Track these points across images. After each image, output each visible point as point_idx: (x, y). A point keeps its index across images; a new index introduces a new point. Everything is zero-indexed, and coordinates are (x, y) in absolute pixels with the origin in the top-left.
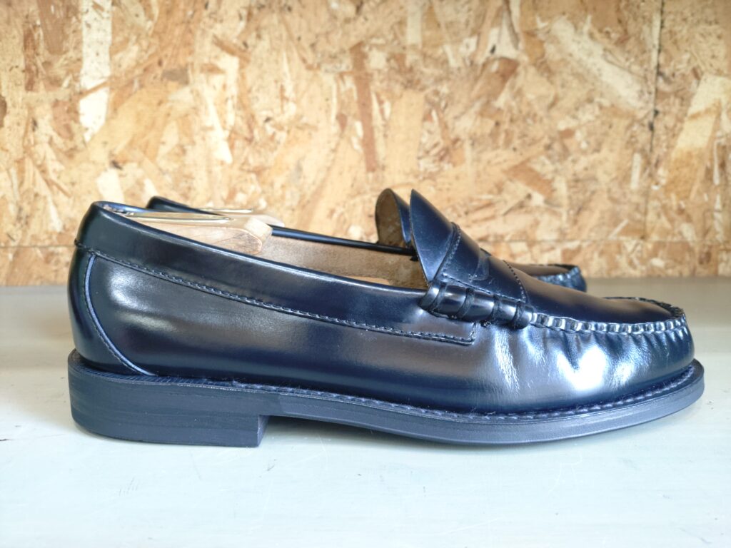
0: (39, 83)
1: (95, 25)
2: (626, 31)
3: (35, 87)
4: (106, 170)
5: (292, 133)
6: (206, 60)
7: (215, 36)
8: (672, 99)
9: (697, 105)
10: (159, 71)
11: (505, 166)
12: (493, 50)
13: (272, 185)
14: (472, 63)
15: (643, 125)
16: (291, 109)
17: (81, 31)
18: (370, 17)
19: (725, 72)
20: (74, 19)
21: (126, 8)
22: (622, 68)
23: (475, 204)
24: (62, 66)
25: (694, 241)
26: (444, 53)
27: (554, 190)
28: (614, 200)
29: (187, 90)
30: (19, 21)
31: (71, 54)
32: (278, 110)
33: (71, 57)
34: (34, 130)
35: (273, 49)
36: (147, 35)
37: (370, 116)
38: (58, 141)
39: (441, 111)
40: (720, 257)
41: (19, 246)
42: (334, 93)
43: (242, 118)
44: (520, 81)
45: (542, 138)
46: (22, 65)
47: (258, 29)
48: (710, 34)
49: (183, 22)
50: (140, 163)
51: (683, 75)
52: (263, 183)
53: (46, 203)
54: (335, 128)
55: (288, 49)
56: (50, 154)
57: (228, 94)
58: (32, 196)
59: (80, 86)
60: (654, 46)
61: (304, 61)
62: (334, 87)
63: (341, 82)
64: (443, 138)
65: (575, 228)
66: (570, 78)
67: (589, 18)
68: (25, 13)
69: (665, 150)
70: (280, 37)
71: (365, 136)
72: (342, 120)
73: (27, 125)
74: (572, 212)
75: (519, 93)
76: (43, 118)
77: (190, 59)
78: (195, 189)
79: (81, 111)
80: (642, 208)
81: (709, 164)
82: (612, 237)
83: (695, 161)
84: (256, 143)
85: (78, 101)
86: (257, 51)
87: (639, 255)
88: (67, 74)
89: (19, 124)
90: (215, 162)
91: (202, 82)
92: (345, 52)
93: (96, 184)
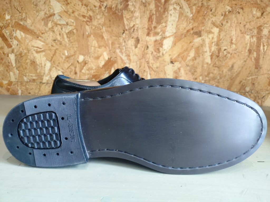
0: (151, 33)
1: (173, 15)
3: (150, 35)
4: (168, 64)
5: (232, 55)
6: (208, 29)
7: (212, 21)
10: (192, 32)
13: (223, 71)
16: (234, 46)
17: (168, 16)
20: (166, 13)
21: (184, 9)
24: (160, 28)
29: (200, 38)
30: (148, 12)
31: (164, 24)
32: (229, 47)
33: (163, 25)
34: (147, 49)
35: (231, 26)
36: (190, 19)
37: (260, 50)
38: (155, 53)
42: (249, 42)
43: (217, 49)
46: (147, 27)
47: (227, 19)
49: (203, 16)
50: (180, 62)
52: (220, 71)
53: (147, 74)
54: (247, 54)
55: (236, 26)
56: (151, 58)
58: (143, 71)
59: (165, 35)
61: (241, 31)
62: (249, 40)
63: (252, 39)
68: (151, 10)
71: (256, 57)
72: (250, 51)
73: (145, 47)
76: (151, 45)
77: (203, 28)
78: (196, 72)
79: (164, 44)
84: (220, 58)
85: (163, 40)
86: (226, 27)
88: (161, 31)
89: (142, 47)
90: (205, 63)
91: (205, 36)
92: (255, 28)
93: (164, 68)
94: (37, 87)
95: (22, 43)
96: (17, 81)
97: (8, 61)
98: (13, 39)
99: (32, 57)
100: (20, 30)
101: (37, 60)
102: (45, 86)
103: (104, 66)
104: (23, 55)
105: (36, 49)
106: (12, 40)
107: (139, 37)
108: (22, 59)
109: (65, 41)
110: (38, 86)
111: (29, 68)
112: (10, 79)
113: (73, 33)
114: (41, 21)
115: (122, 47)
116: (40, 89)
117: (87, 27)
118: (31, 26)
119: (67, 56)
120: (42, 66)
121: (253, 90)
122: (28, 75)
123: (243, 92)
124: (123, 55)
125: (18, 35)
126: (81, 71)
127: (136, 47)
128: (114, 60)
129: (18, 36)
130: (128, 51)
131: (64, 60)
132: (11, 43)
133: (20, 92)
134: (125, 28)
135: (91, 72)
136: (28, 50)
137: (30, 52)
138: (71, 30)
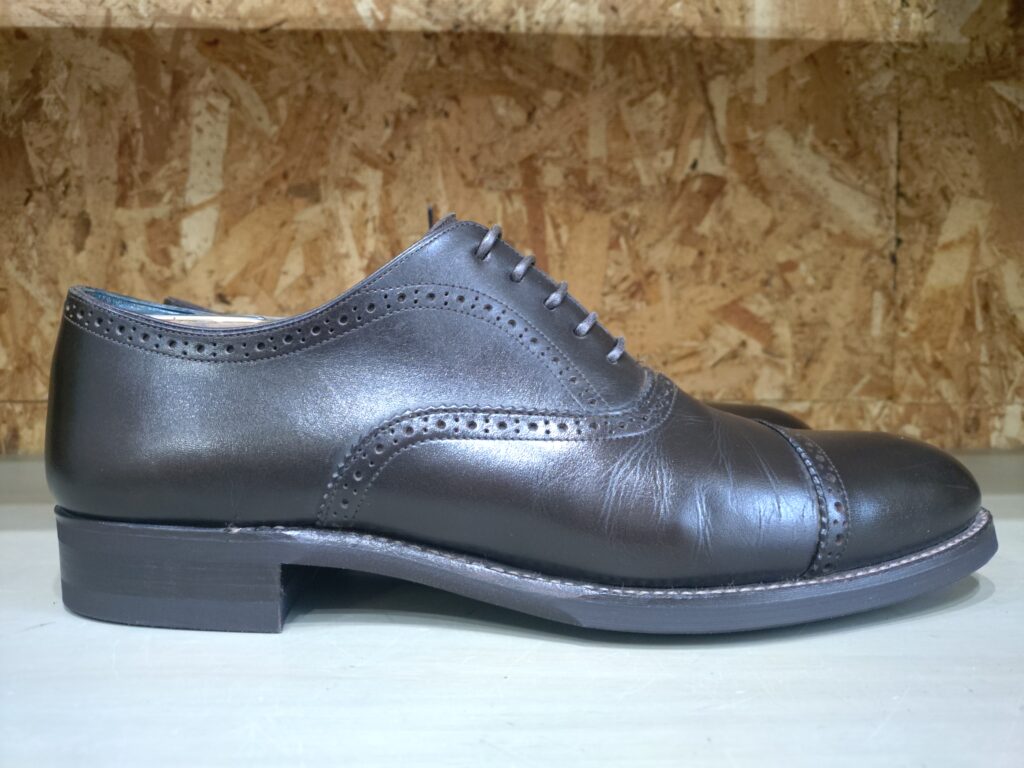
2: (856, 144)
8: (917, 225)
9: (949, 232)
11: (712, 306)
12: (694, 165)
14: (669, 180)
15: (883, 257)
18: (544, 124)
19: (981, 193)
22: (855, 188)
23: (675, 352)
25: (956, 403)
26: (634, 168)
27: (774, 337)
28: (851, 350)
39: (630, 237)
40: (990, 424)
44: (728, 202)
45: (757, 272)
48: (959, 148)
51: (930, 197)
57: (368, 215)
60: (892, 162)
64: (634, 270)
65: (804, 384)
66: (791, 199)
67: (811, 128)
69: (912, 287)
70: (435, 147)
74: (798, 364)
75: (726, 217)
80: (887, 359)
81: (968, 305)
82: (852, 397)
83: (950, 302)
87: (887, 420)
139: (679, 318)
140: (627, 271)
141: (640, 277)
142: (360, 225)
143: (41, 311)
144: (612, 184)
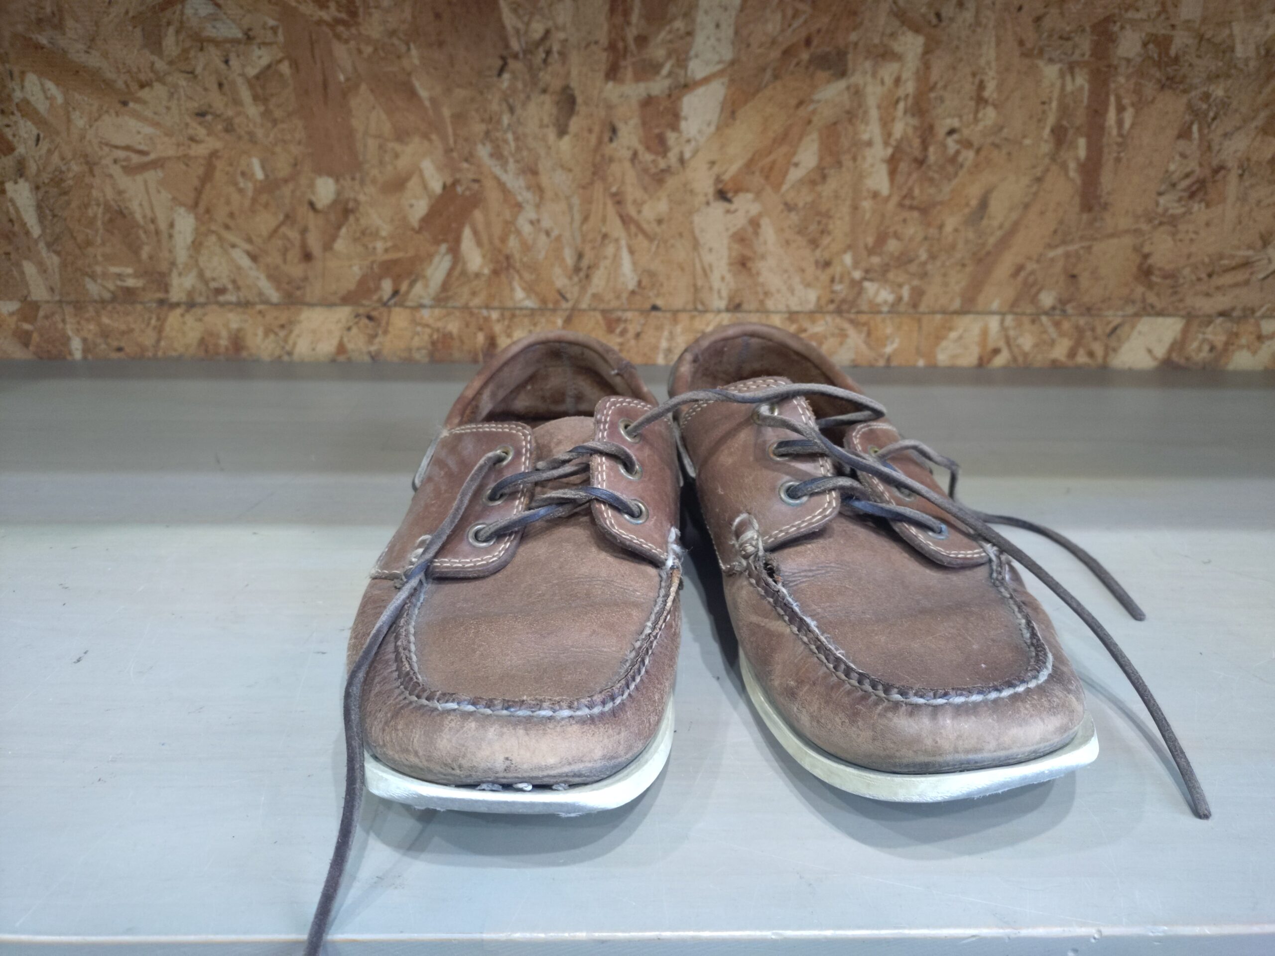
0: (626, 67)
3: (619, 75)
4: (708, 203)
5: (983, 153)
6: (876, 41)
7: (895, 2)
10: (805, 56)
13: (941, 227)
16: (990, 115)
23: (1225, 262)
24: (664, 42)
26: (1231, 36)
29: (842, 84)
31: (679, 24)
32: (971, 116)
33: (678, 30)
34: (611, 140)
35: (978, 23)
37: (1102, 129)
38: (648, 157)
39: (1205, 125)
41: (573, 309)
42: (1056, 94)
43: (915, 128)
46: (604, 41)
50: (758, 194)
52: (928, 224)
53: (618, 249)
54: (1046, 148)
55: (1000, 24)
56: (631, 176)
57: (901, 92)
58: (599, 239)
59: (686, 76)
61: (1021, 43)
62: (1058, 83)
63: (1068, 78)
64: (1201, 165)
71: (1088, 158)
72: (1060, 135)
73: (602, 131)
76: (626, 123)
77: (853, 37)
78: (829, 233)
79: (683, 114)
84: (929, 167)
85: (679, 98)
86: (954, 26)
88: (669, 56)
89: (590, 131)
90: (865, 194)
91: (866, 73)
92: (1083, 31)
93: (691, 223)
94: (148, 324)
95: (58, 133)
96: (57, 298)
97: (8, 212)
98: (13, 113)
99: (110, 194)
100: (41, 74)
101: (135, 206)
102: (182, 315)
103: (427, 220)
104: (71, 182)
105: (121, 154)
106: (11, 116)
107: (574, 84)
108: (68, 203)
109: (247, 117)
110: (150, 319)
111: (103, 244)
112: (25, 292)
113: (281, 75)
114: (130, 28)
115: (498, 134)
116: (160, 330)
117: (340, 51)
118: (87, 52)
119: (261, 182)
120: (157, 232)
121: (1069, 301)
122: (105, 275)
123: (1028, 311)
124: (506, 171)
125: (33, 95)
126: (328, 247)
127: (562, 132)
128: (468, 193)
129: (32, 99)
130: (530, 150)
131: (254, 200)
132: (8, 133)
133: (76, 345)
134: (507, 46)
135: (374, 248)
136: (87, 163)
137: (97, 170)
138: (269, 66)
139: (1240, 223)
140: (1193, 165)
141: (1207, 172)
142: (890, 104)
143: (519, 206)
144: (1199, 57)
